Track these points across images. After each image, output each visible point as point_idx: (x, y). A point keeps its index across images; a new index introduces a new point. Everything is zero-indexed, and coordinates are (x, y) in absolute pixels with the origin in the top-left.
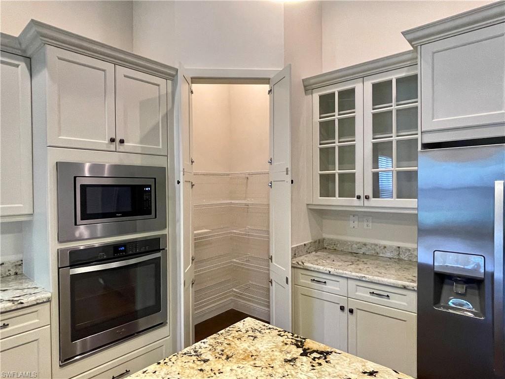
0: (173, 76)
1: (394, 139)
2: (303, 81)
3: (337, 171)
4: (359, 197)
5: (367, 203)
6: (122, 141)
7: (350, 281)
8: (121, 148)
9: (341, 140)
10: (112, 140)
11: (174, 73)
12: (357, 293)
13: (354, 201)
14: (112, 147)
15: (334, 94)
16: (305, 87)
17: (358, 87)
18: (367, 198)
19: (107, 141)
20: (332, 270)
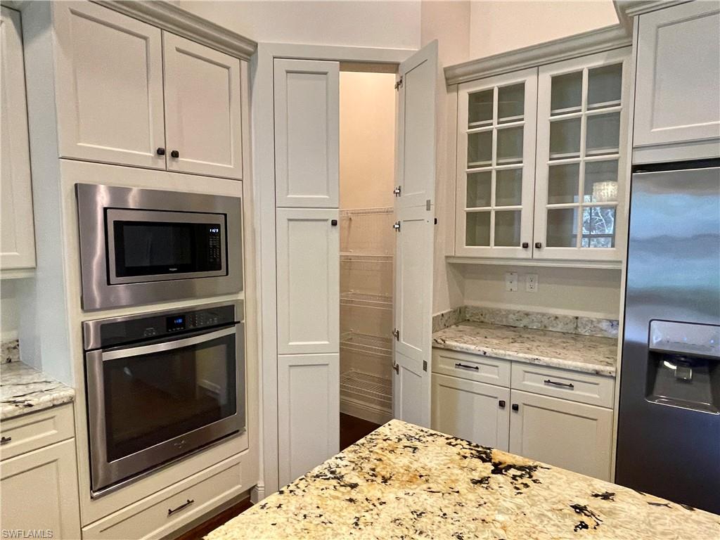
0: (249, 54)
1: (582, 159)
2: (446, 70)
3: (493, 208)
4: (526, 246)
5: (537, 254)
6: (175, 155)
7: (515, 366)
8: (174, 165)
9: (501, 161)
10: (161, 152)
11: (251, 49)
12: (525, 383)
13: (519, 252)
14: (161, 163)
15: (491, 92)
16: (447, 79)
17: (530, 81)
18: (538, 246)
19: (152, 154)
20: (489, 351)
